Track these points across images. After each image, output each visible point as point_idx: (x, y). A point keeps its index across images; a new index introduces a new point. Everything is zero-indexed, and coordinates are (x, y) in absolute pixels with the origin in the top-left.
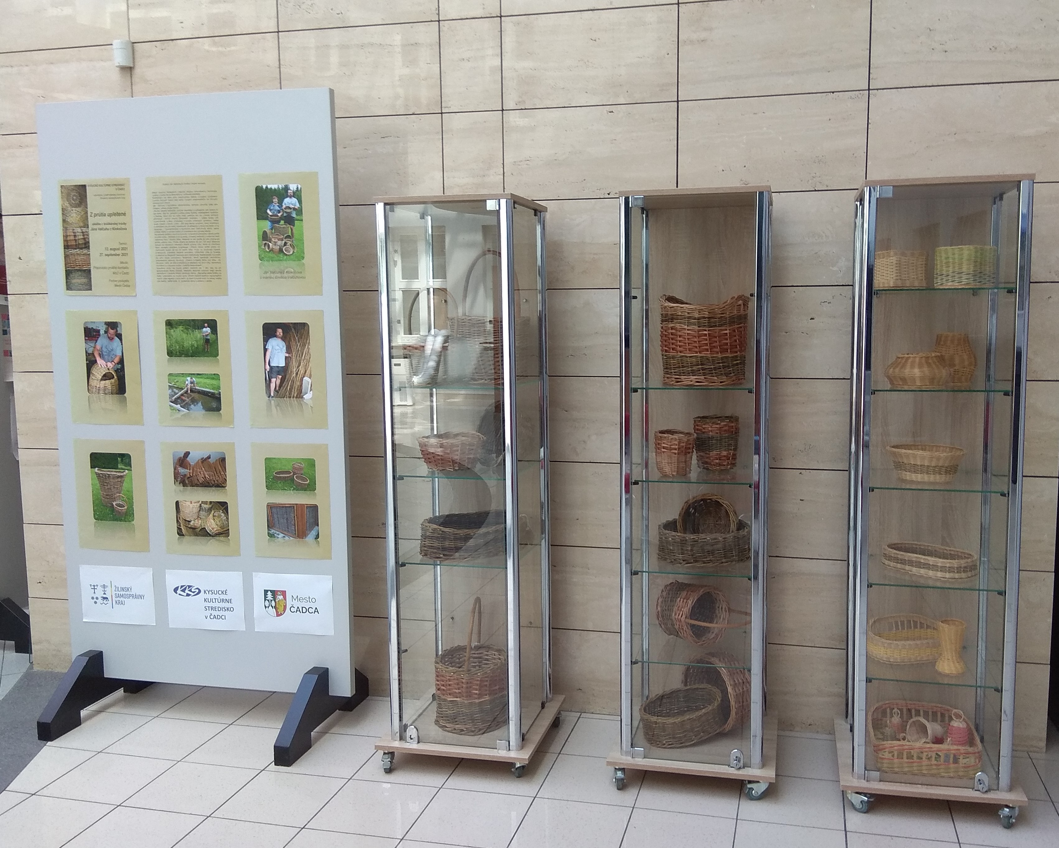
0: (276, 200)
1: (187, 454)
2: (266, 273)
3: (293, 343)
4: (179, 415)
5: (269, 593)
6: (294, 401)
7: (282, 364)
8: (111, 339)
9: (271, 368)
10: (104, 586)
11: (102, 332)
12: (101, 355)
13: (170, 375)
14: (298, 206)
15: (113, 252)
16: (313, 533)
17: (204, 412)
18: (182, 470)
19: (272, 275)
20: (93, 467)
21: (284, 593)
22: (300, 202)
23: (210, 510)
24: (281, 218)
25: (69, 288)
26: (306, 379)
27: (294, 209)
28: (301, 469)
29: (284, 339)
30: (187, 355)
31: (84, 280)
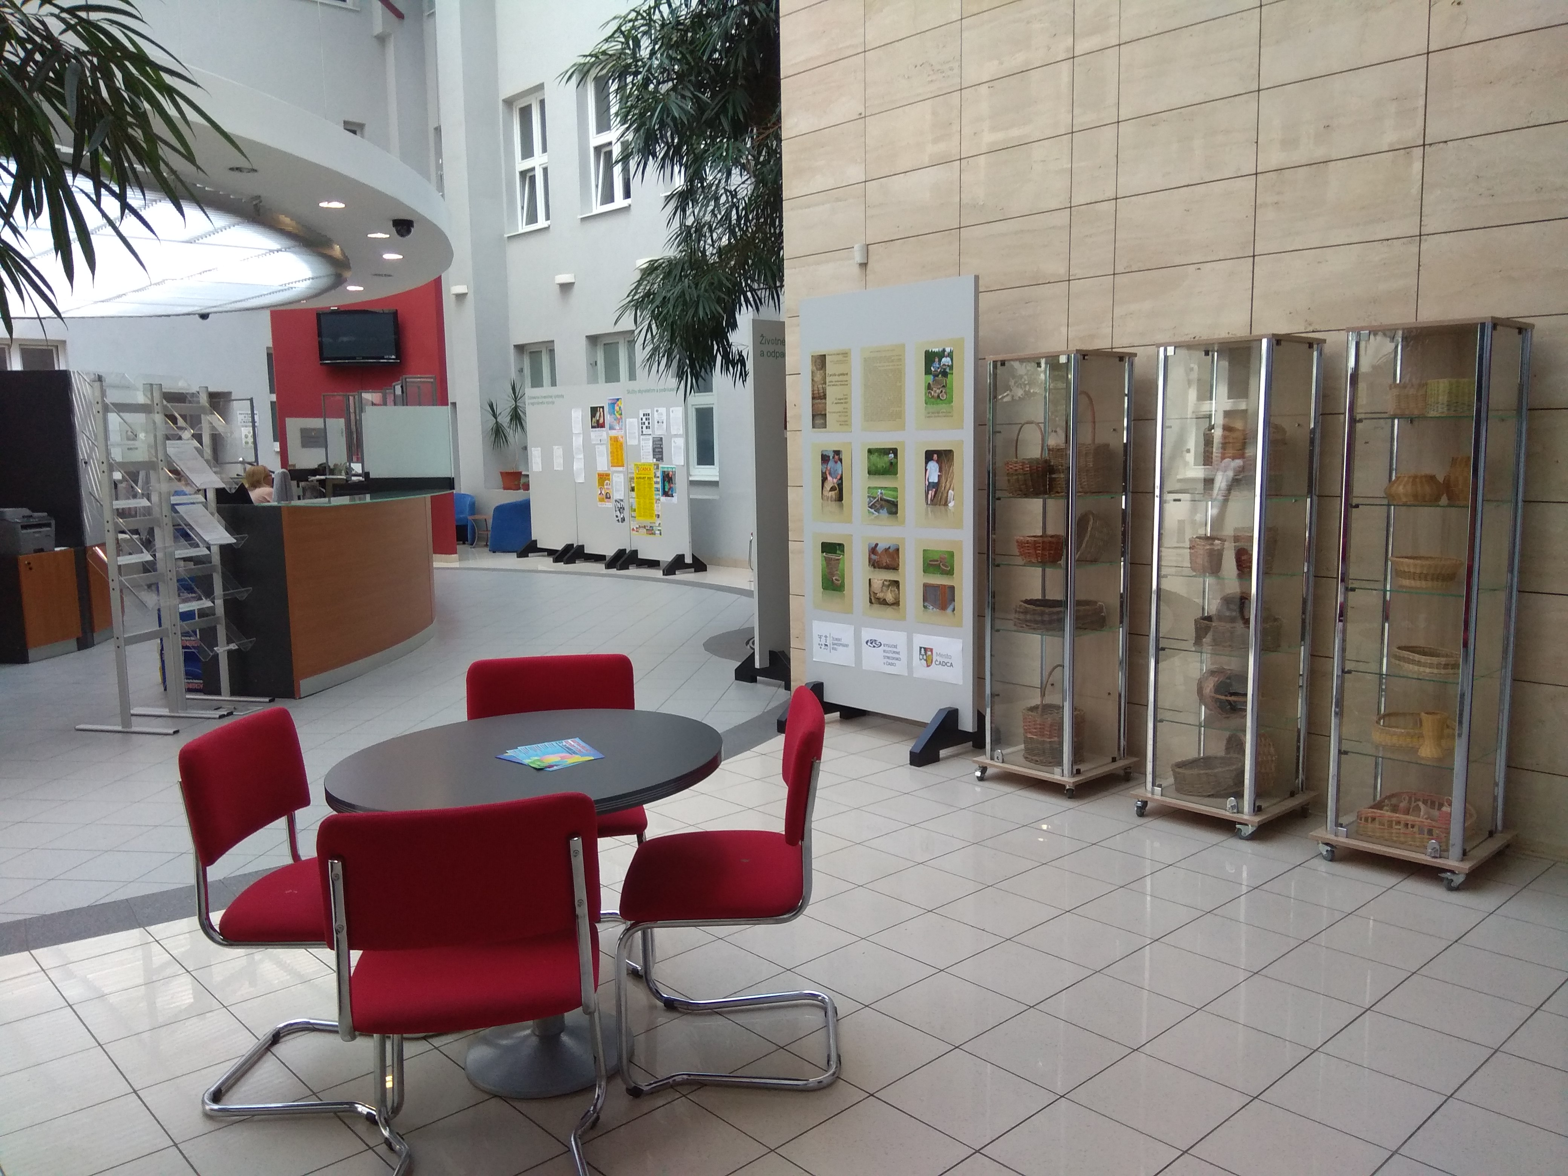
0: (937, 360)
1: (877, 545)
2: (929, 413)
3: (943, 465)
4: (873, 517)
5: (923, 649)
6: (943, 508)
7: (936, 481)
8: (836, 462)
9: (929, 483)
10: (826, 637)
12: (830, 474)
13: (869, 488)
14: (950, 363)
15: (839, 401)
16: (951, 607)
17: (887, 514)
18: (873, 557)
19: (933, 415)
20: (823, 552)
21: (931, 650)
22: (952, 360)
23: (889, 586)
24: (940, 373)
25: (814, 427)
26: (950, 491)
27: (948, 366)
28: (945, 558)
29: (937, 462)
30: (879, 474)
31: (823, 421)
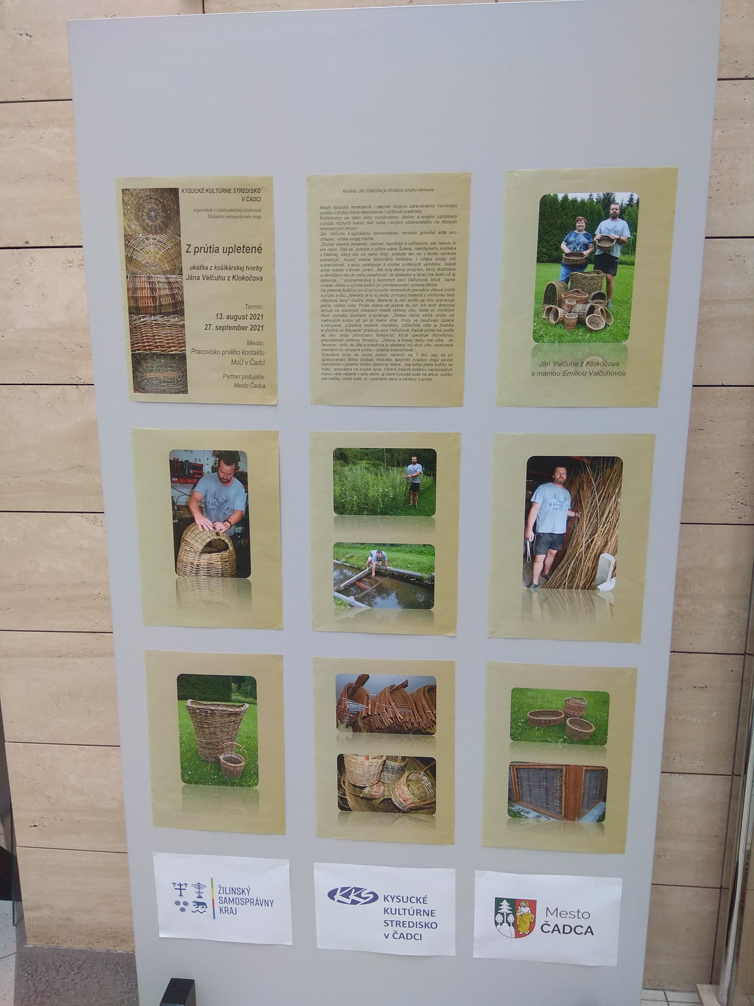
0: (581, 224)
1: (363, 679)
2: (545, 364)
3: (586, 493)
4: (351, 614)
5: (505, 903)
6: (579, 595)
7: (561, 528)
8: (225, 482)
9: (538, 536)
10: (199, 886)
11: (207, 469)
13: (338, 545)
14: (627, 234)
15: (232, 323)
16: (595, 812)
17: (400, 609)
18: (351, 706)
19: (557, 369)
20: (182, 697)
21: (532, 904)
22: (633, 227)
23: (402, 770)
24: (589, 260)
25: (139, 387)
26: (605, 556)
27: (619, 241)
28: (581, 708)
29: (568, 485)
30: (373, 512)
31: (172, 374)
